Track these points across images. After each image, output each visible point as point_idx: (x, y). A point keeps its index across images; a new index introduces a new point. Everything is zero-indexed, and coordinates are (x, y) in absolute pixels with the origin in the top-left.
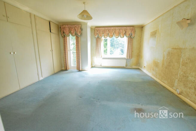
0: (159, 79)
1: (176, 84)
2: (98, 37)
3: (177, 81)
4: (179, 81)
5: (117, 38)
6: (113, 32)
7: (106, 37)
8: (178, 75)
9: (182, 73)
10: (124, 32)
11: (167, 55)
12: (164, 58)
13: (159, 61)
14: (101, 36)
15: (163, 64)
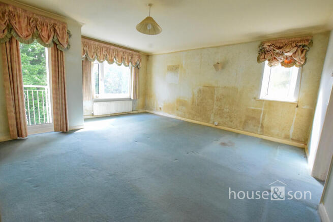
0: (189, 118)
1: (212, 118)
2: (86, 58)
3: (212, 115)
4: (215, 114)
5: (120, 65)
6: (115, 54)
7: (102, 60)
8: (214, 110)
9: (217, 107)
10: (130, 58)
11: (198, 92)
12: (193, 95)
13: (186, 99)
14: (93, 56)
15: (193, 102)
